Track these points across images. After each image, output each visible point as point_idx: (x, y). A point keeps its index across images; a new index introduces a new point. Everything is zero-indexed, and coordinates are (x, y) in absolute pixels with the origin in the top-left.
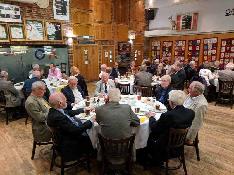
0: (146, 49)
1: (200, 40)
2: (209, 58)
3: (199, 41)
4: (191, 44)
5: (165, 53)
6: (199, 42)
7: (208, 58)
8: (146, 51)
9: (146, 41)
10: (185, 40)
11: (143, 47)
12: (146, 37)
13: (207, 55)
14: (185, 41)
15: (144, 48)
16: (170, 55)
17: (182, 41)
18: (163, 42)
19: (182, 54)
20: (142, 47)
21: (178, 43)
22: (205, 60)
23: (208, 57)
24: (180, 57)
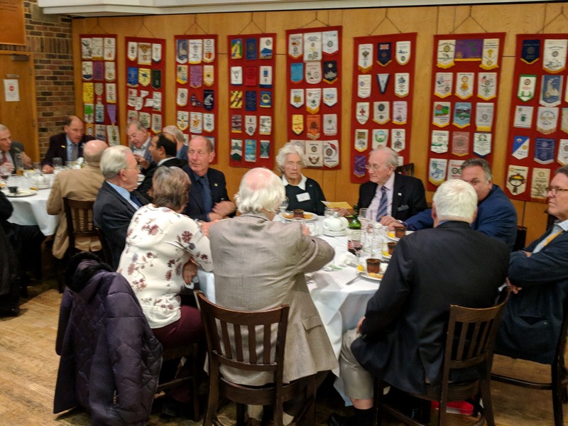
0: (56, 73)
1: (271, 39)
2: (314, 125)
3: (268, 43)
4: (238, 56)
5: (139, 95)
6: (270, 47)
7: (309, 124)
8: (56, 83)
9: (47, 35)
10: (215, 37)
11: (32, 65)
12: (46, 12)
13: (303, 110)
14: (212, 41)
15: (37, 67)
16: (158, 105)
17: (202, 37)
18: (128, 39)
19: (207, 102)
20: (22, 59)
21: (186, 48)
22: (298, 131)
23: (310, 119)
24: (199, 115)
